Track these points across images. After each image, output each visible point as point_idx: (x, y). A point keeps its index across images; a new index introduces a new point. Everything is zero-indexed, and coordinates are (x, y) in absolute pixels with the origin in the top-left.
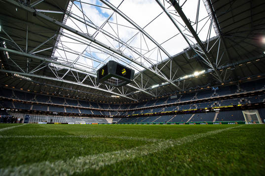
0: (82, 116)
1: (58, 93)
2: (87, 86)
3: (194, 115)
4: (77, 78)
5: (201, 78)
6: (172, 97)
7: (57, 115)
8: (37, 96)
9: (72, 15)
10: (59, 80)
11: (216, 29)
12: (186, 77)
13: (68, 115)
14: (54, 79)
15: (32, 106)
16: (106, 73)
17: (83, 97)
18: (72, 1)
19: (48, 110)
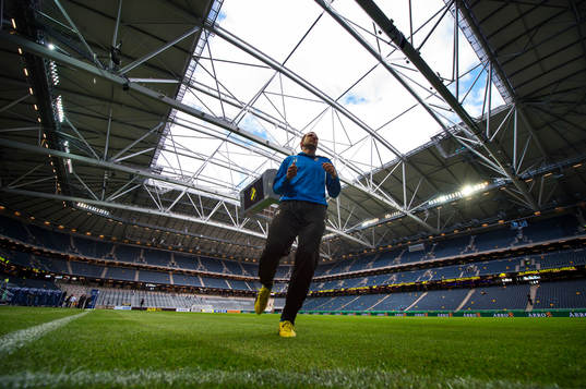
0: (207, 293)
1: (158, 241)
2: (220, 225)
3: (472, 292)
4: (199, 208)
5: (479, 200)
6: (412, 248)
7: (155, 290)
8: (116, 249)
9: (195, 85)
10: (162, 213)
11: (503, 89)
12: (442, 199)
13: (177, 290)
14: (152, 212)
15: (106, 270)
16: (260, 195)
17: (210, 249)
18: (197, 59)
19: (136, 279)
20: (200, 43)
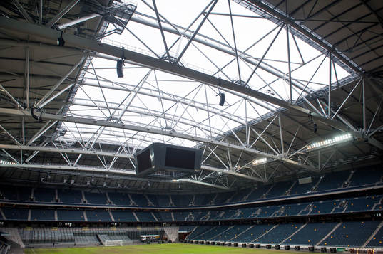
1: (69, 182)
3: (338, 225)
6: (302, 181)
7: (72, 227)
10: (71, 168)
12: (316, 145)
14: (62, 167)
15: (30, 211)
17: (116, 185)
18: (86, 70)
19: (56, 219)
20: (88, 61)
